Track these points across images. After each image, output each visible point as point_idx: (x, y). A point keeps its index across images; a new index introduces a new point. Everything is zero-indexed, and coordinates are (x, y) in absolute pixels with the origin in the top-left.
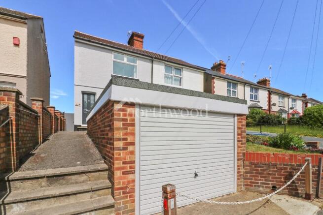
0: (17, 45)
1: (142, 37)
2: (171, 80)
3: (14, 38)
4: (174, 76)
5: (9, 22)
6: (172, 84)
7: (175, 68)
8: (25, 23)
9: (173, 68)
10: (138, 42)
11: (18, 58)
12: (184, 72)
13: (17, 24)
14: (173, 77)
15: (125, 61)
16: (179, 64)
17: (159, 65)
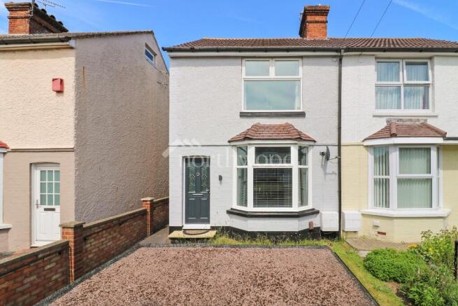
0: (60, 92)
1: (324, 12)
2: (395, 96)
3: (54, 80)
4: (406, 85)
5: (49, 52)
6: (399, 107)
7: (407, 64)
8: (72, 48)
9: (402, 63)
10: (315, 25)
11: (62, 116)
12: (437, 68)
13: (60, 52)
14: (402, 88)
15: (272, 74)
16: (421, 50)
17: (361, 63)
